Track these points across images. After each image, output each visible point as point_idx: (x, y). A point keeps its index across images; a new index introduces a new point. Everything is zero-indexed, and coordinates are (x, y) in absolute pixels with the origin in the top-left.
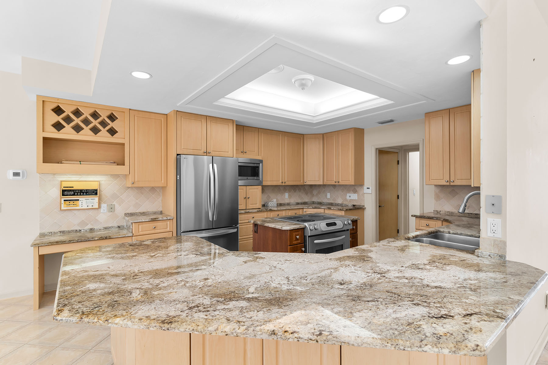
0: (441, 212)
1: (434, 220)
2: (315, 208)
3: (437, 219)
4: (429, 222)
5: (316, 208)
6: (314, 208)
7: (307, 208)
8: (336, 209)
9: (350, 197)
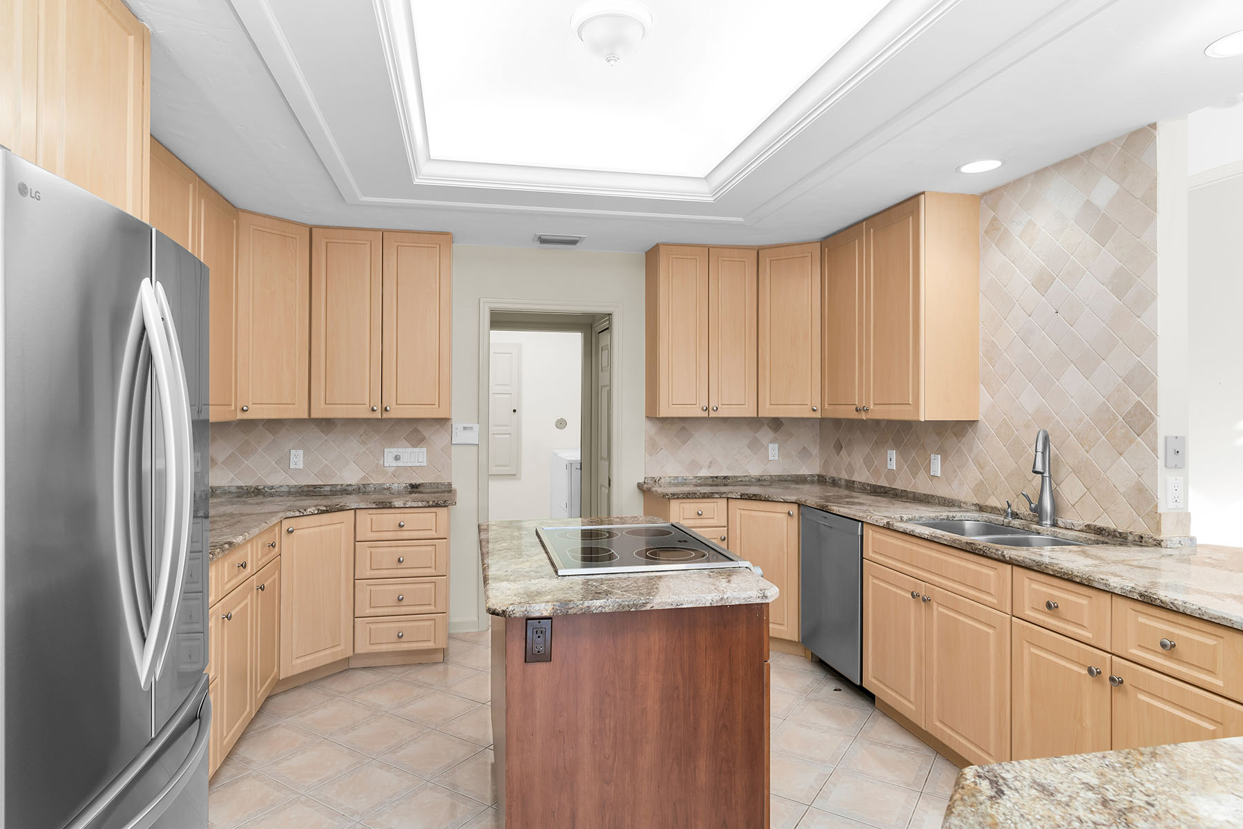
0: (662, 480)
1: (715, 500)
2: (327, 512)
3: (721, 497)
4: (701, 505)
5: (331, 512)
6: (323, 512)
7: (297, 514)
8: (415, 504)
9: (397, 458)
